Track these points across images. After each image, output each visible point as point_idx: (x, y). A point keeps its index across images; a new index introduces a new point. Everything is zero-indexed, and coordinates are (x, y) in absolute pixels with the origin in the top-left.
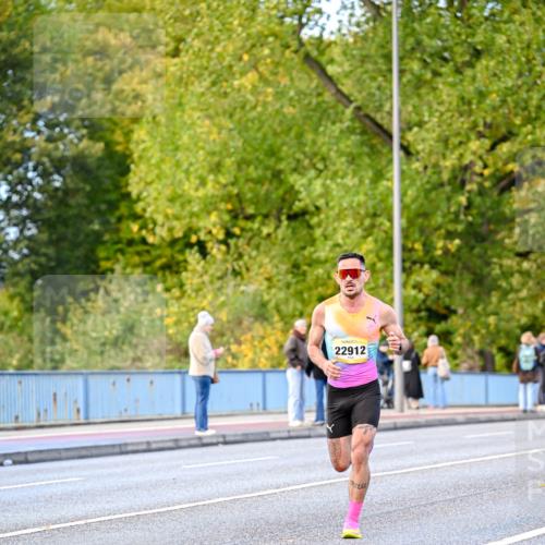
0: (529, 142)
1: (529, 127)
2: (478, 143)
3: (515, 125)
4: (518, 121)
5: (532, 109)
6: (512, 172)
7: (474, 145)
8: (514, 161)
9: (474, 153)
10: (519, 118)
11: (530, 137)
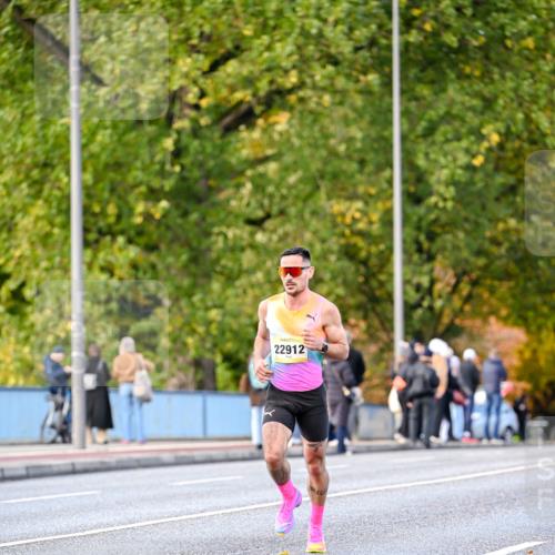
0: (265, 61)
1: (265, 39)
2: (189, 60)
3: (244, 37)
4: (248, 32)
5: (270, 14)
6: (240, 103)
7: (185, 63)
8: (244, 88)
9: (186, 75)
10: (250, 27)
11: (266, 55)
